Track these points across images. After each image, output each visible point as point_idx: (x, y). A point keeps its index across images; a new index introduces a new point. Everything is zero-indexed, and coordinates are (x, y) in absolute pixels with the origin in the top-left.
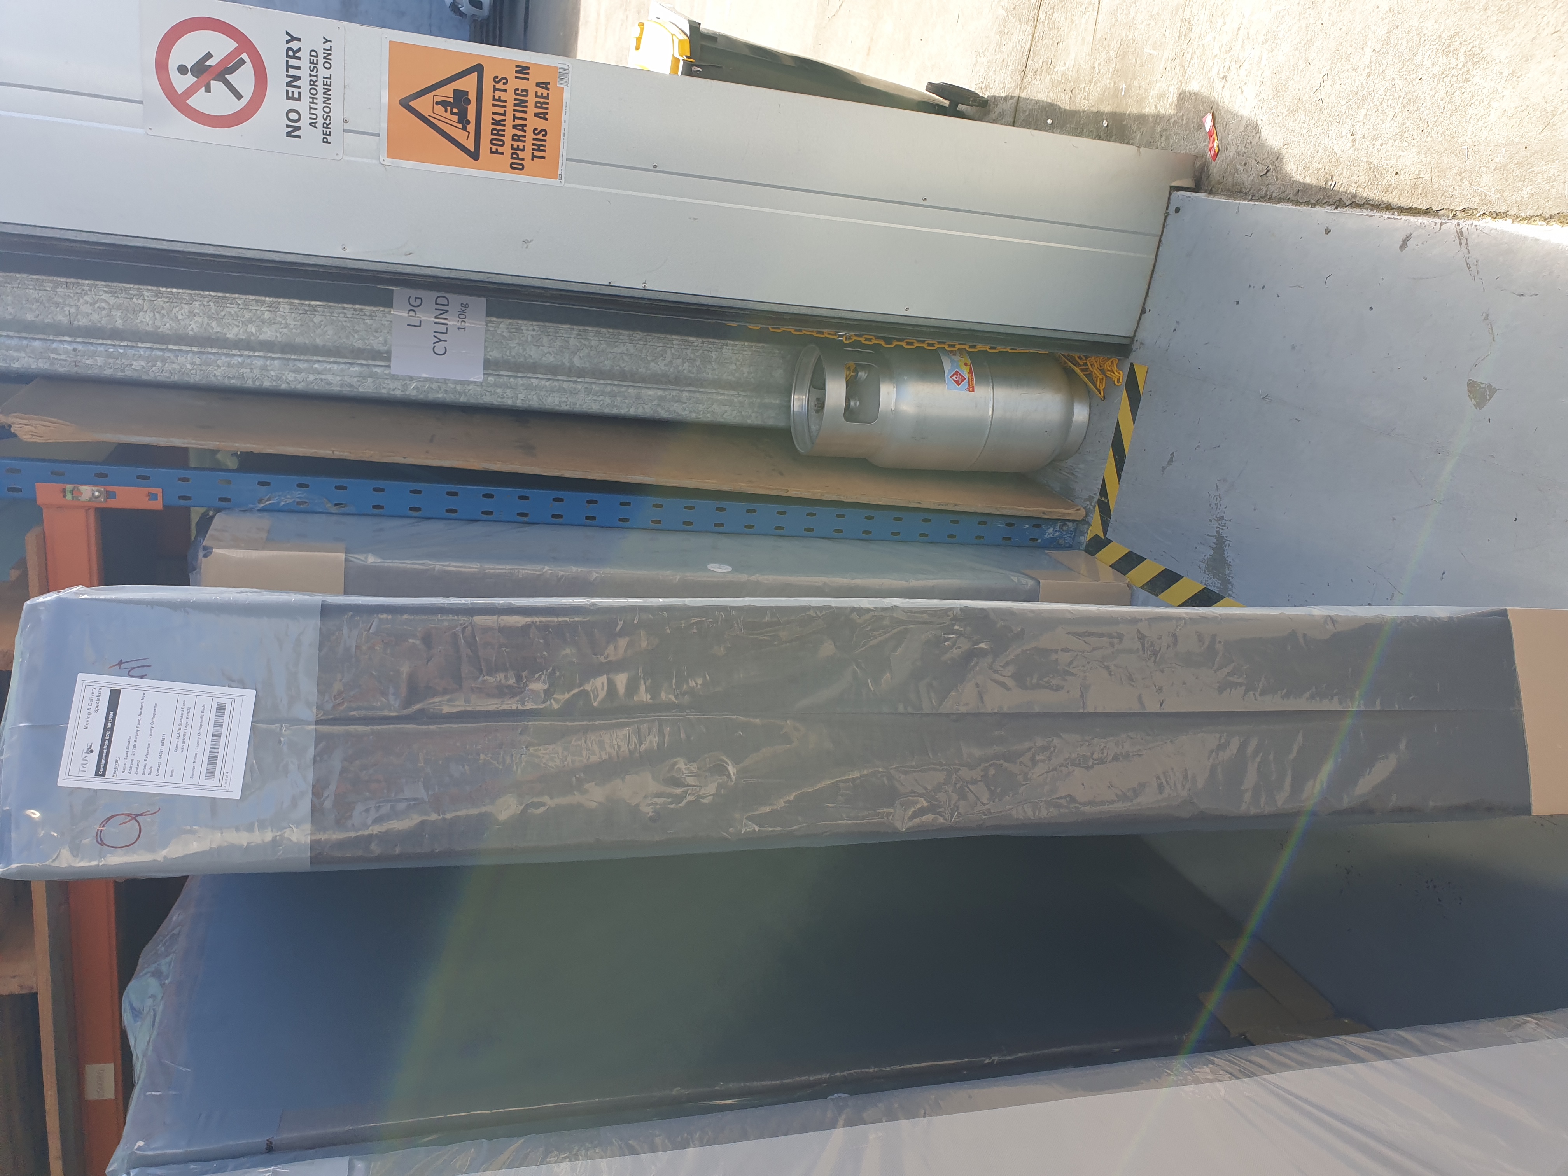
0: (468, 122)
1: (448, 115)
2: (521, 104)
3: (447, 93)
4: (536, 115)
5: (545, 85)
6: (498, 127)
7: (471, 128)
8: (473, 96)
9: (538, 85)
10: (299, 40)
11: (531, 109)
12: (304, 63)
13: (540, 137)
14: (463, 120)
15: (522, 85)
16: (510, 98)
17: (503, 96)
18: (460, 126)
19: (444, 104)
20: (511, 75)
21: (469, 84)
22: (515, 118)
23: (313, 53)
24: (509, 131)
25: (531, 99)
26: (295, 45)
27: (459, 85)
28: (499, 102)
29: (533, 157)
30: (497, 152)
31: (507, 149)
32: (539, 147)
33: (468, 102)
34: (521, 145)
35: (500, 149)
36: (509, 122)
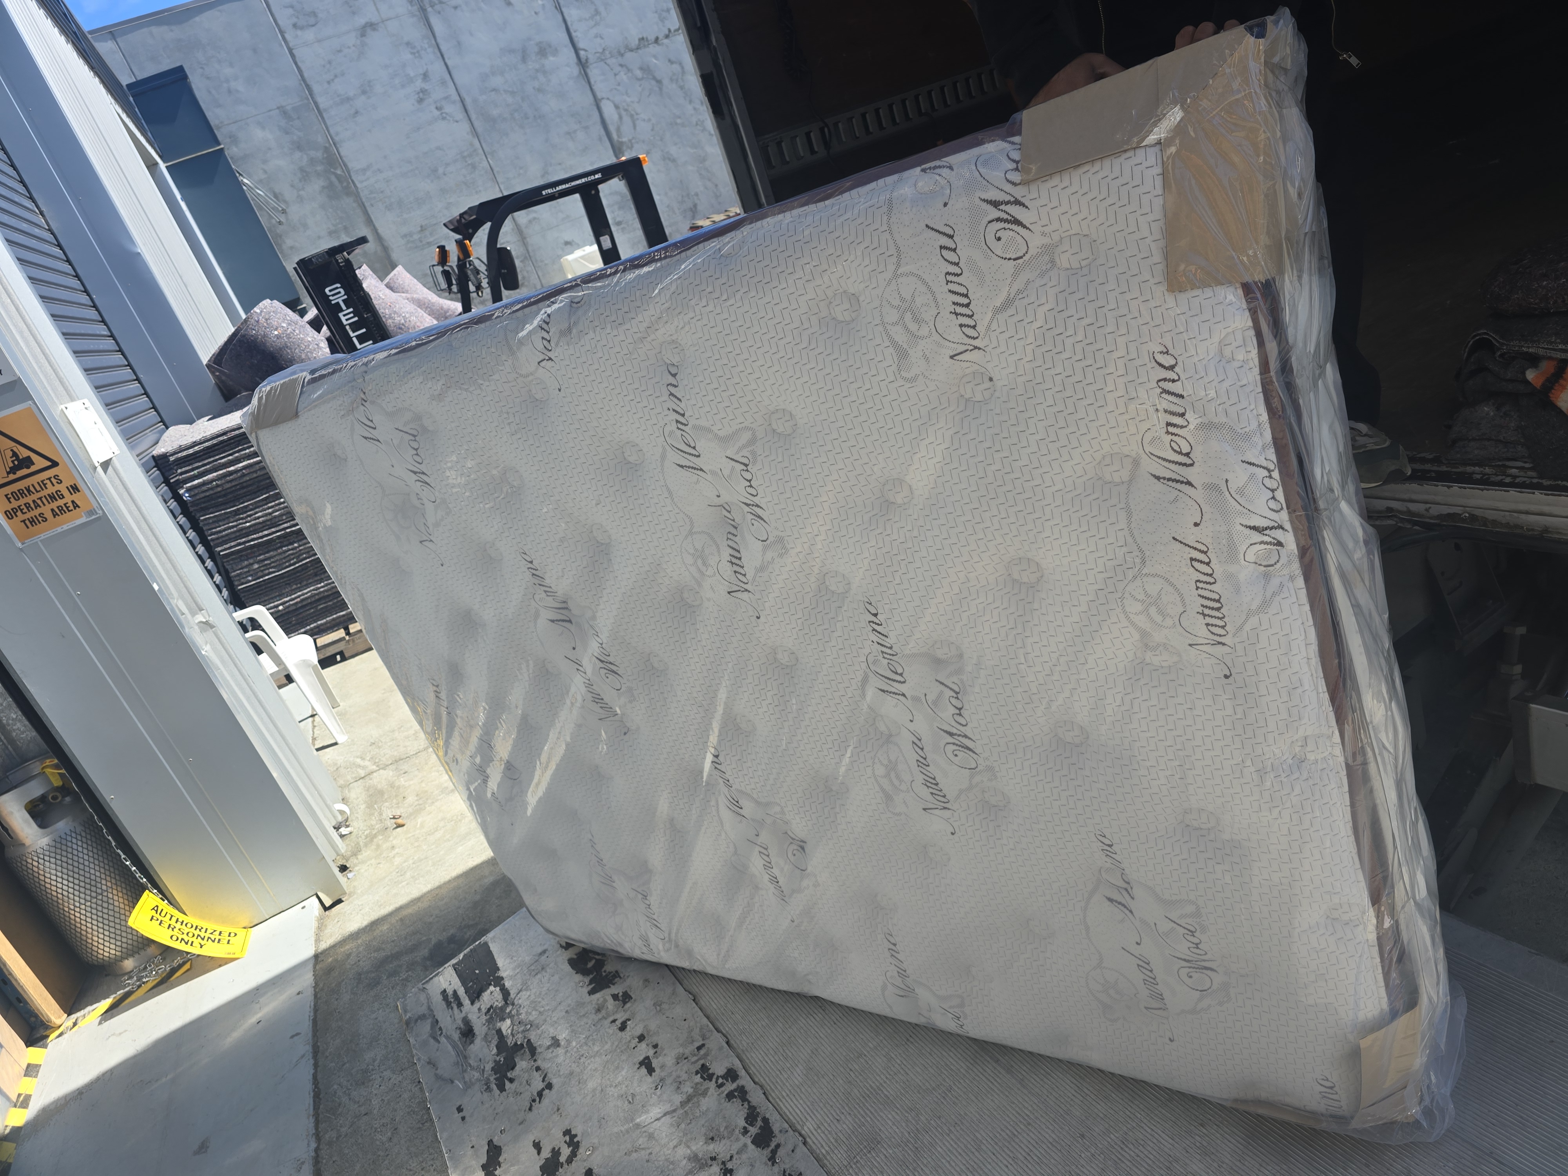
0: (15, 473)
1: (10, 460)
2: (52, 498)
4: (52, 510)
5: (76, 506)
6: (26, 492)
8: (33, 469)
9: (73, 502)
11: (54, 505)
13: (40, 519)
15: (65, 493)
16: (51, 489)
17: (49, 485)
18: (8, 470)
20: (67, 483)
21: (40, 463)
22: (40, 499)
24: (29, 499)
25: (61, 502)
27: (34, 457)
28: (43, 484)
29: (24, 521)
30: (9, 499)
31: (15, 504)
32: (32, 522)
33: (28, 467)
34: (25, 510)
35: (12, 500)
36: (35, 497)
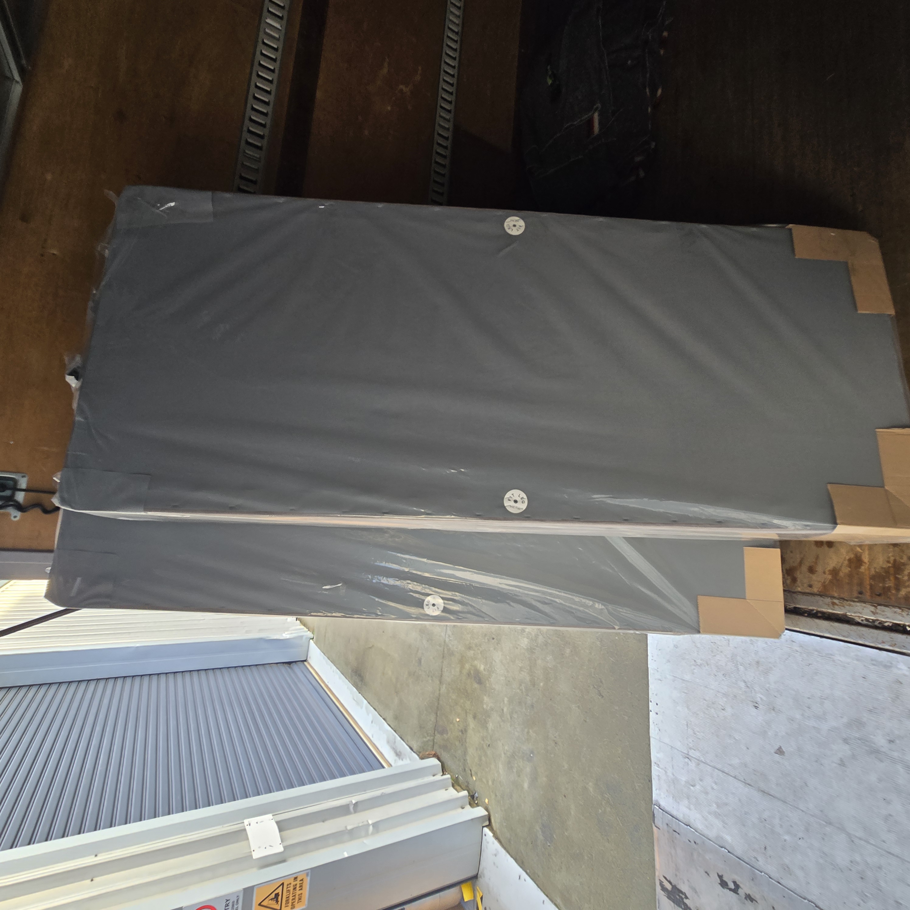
0: (278, 901)
1: (273, 902)
2: (295, 889)
3: (273, 896)
4: (300, 890)
5: (302, 880)
6: (287, 899)
7: (279, 903)
8: (280, 894)
9: (300, 881)
10: (229, 900)
11: (298, 888)
12: (231, 905)
13: (300, 896)
14: (277, 902)
15: (295, 883)
16: (291, 889)
19: (272, 899)
20: (292, 881)
21: (279, 890)
22: (293, 894)
23: (233, 902)
24: (291, 898)
25: (298, 886)
26: (228, 903)
27: (276, 892)
28: (288, 891)
29: (298, 903)
30: (287, 906)
31: (290, 904)
34: (294, 901)
35: (288, 905)
36: (291, 895)
